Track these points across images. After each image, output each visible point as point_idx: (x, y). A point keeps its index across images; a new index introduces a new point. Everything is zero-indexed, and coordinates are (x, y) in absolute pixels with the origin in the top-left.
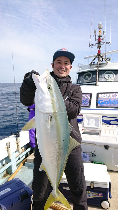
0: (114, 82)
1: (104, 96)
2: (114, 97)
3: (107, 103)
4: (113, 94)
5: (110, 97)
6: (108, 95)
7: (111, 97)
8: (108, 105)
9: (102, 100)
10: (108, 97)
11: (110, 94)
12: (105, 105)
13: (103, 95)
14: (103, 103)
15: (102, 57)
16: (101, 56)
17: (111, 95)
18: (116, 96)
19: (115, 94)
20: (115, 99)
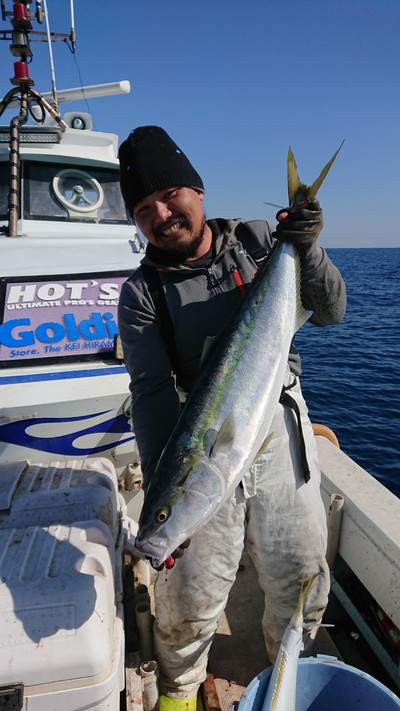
0: (102, 222)
1: (37, 299)
2: (91, 302)
3: (50, 334)
4: (85, 284)
5: (67, 302)
6: (59, 288)
7: (74, 302)
8: (58, 349)
9: (26, 322)
10: (58, 303)
11: (69, 286)
12: (40, 350)
13: (31, 288)
14: (27, 339)
15: (38, 100)
16: (33, 95)
17: (77, 287)
18: (102, 296)
19: (95, 283)
20: (97, 310)
